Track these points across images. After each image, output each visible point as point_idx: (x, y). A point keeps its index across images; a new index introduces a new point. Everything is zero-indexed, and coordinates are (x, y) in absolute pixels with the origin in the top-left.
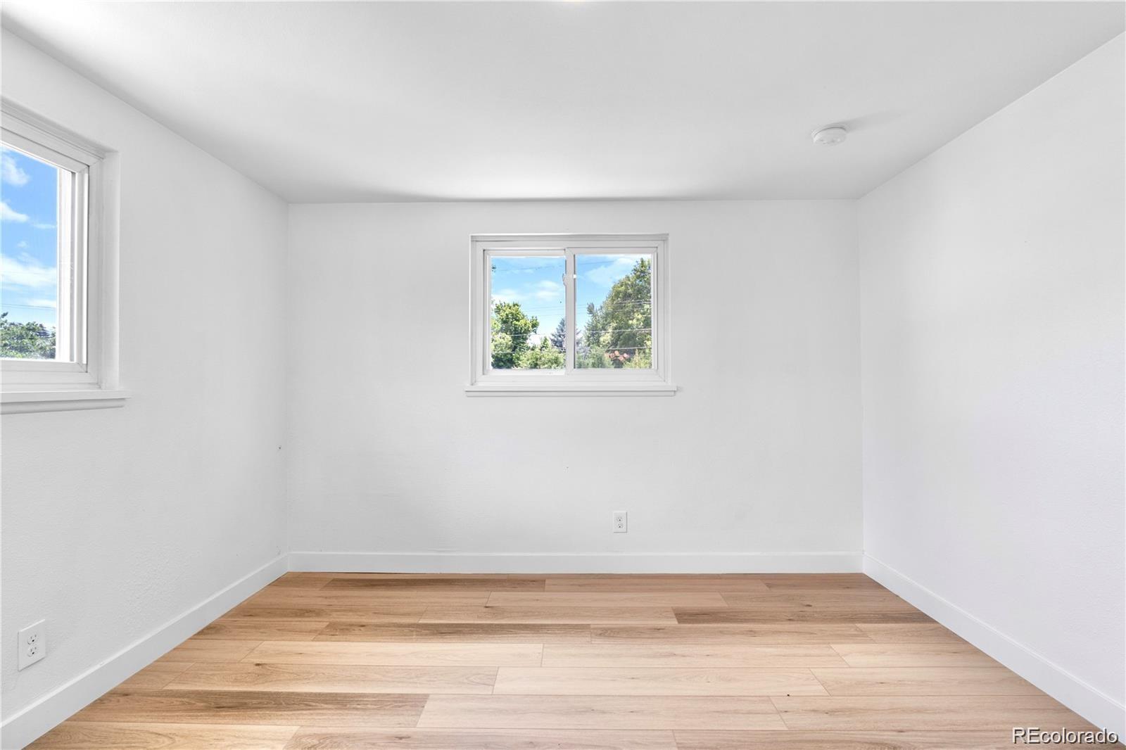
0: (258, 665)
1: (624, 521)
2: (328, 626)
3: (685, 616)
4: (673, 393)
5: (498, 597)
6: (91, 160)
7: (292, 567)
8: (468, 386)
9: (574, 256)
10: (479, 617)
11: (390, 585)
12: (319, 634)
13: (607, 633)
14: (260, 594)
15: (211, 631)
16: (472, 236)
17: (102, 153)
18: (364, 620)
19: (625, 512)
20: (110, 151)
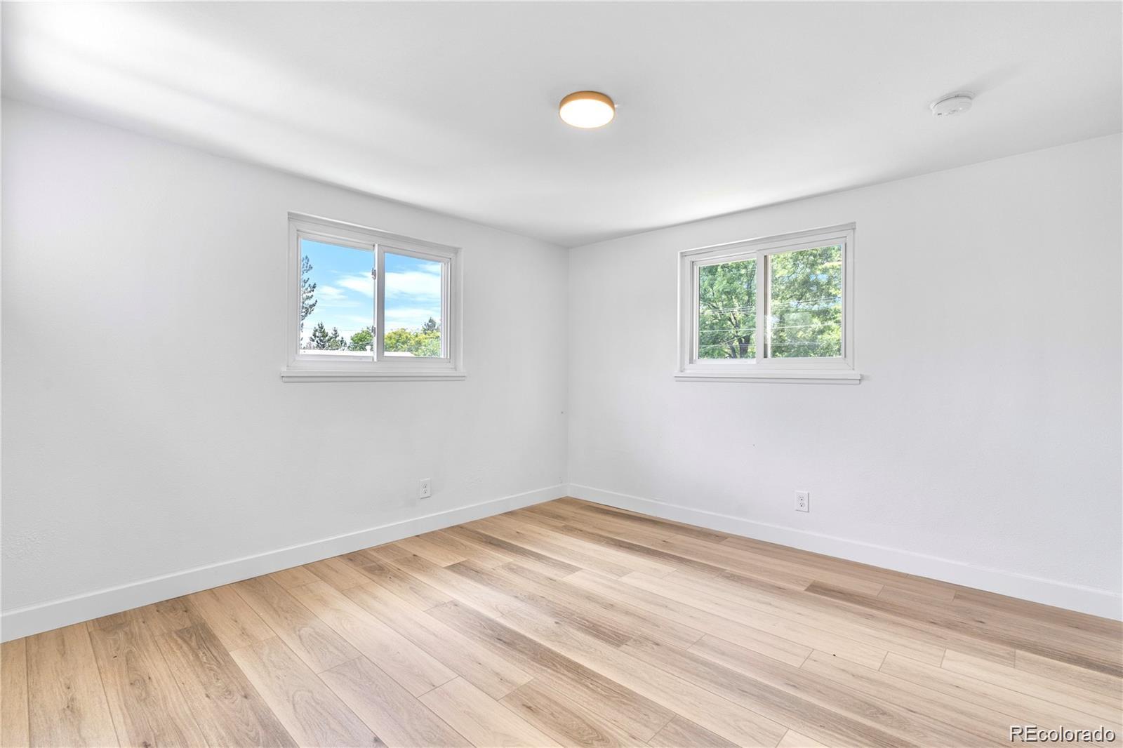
0: (518, 533)
1: (805, 502)
2: (564, 526)
3: (815, 588)
4: (858, 382)
5: (679, 538)
6: (452, 255)
7: (569, 493)
8: (676, 372)
9: (765, 256)
10: (652, 545)
11: (617, 516)
12: (555, 528)
13: (732, 577)
14: (545, 504)
15: (511, 514)
16: (682, 253)
17: (456, 251)
18: (584, 528)
19: (807, 493)
20: (459, 248)
